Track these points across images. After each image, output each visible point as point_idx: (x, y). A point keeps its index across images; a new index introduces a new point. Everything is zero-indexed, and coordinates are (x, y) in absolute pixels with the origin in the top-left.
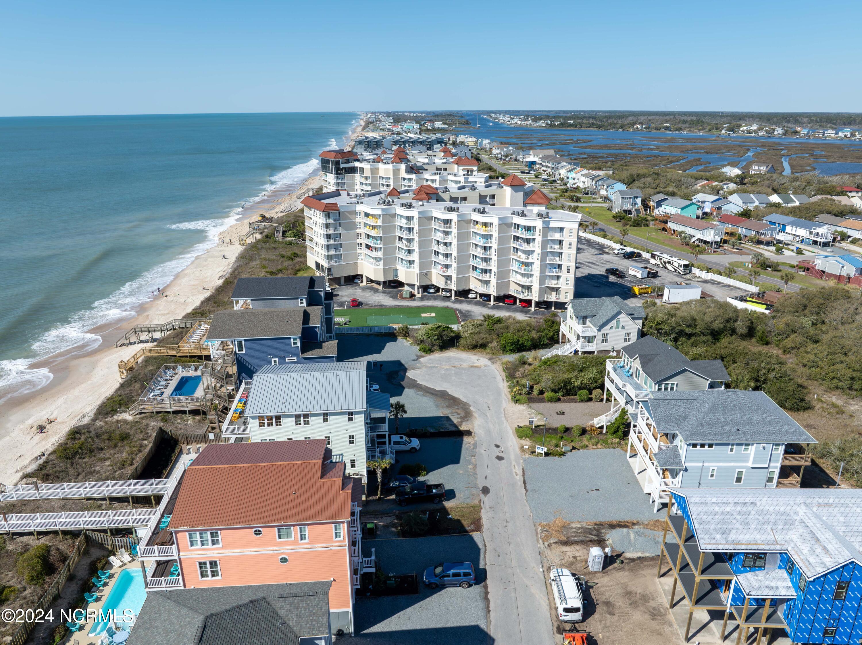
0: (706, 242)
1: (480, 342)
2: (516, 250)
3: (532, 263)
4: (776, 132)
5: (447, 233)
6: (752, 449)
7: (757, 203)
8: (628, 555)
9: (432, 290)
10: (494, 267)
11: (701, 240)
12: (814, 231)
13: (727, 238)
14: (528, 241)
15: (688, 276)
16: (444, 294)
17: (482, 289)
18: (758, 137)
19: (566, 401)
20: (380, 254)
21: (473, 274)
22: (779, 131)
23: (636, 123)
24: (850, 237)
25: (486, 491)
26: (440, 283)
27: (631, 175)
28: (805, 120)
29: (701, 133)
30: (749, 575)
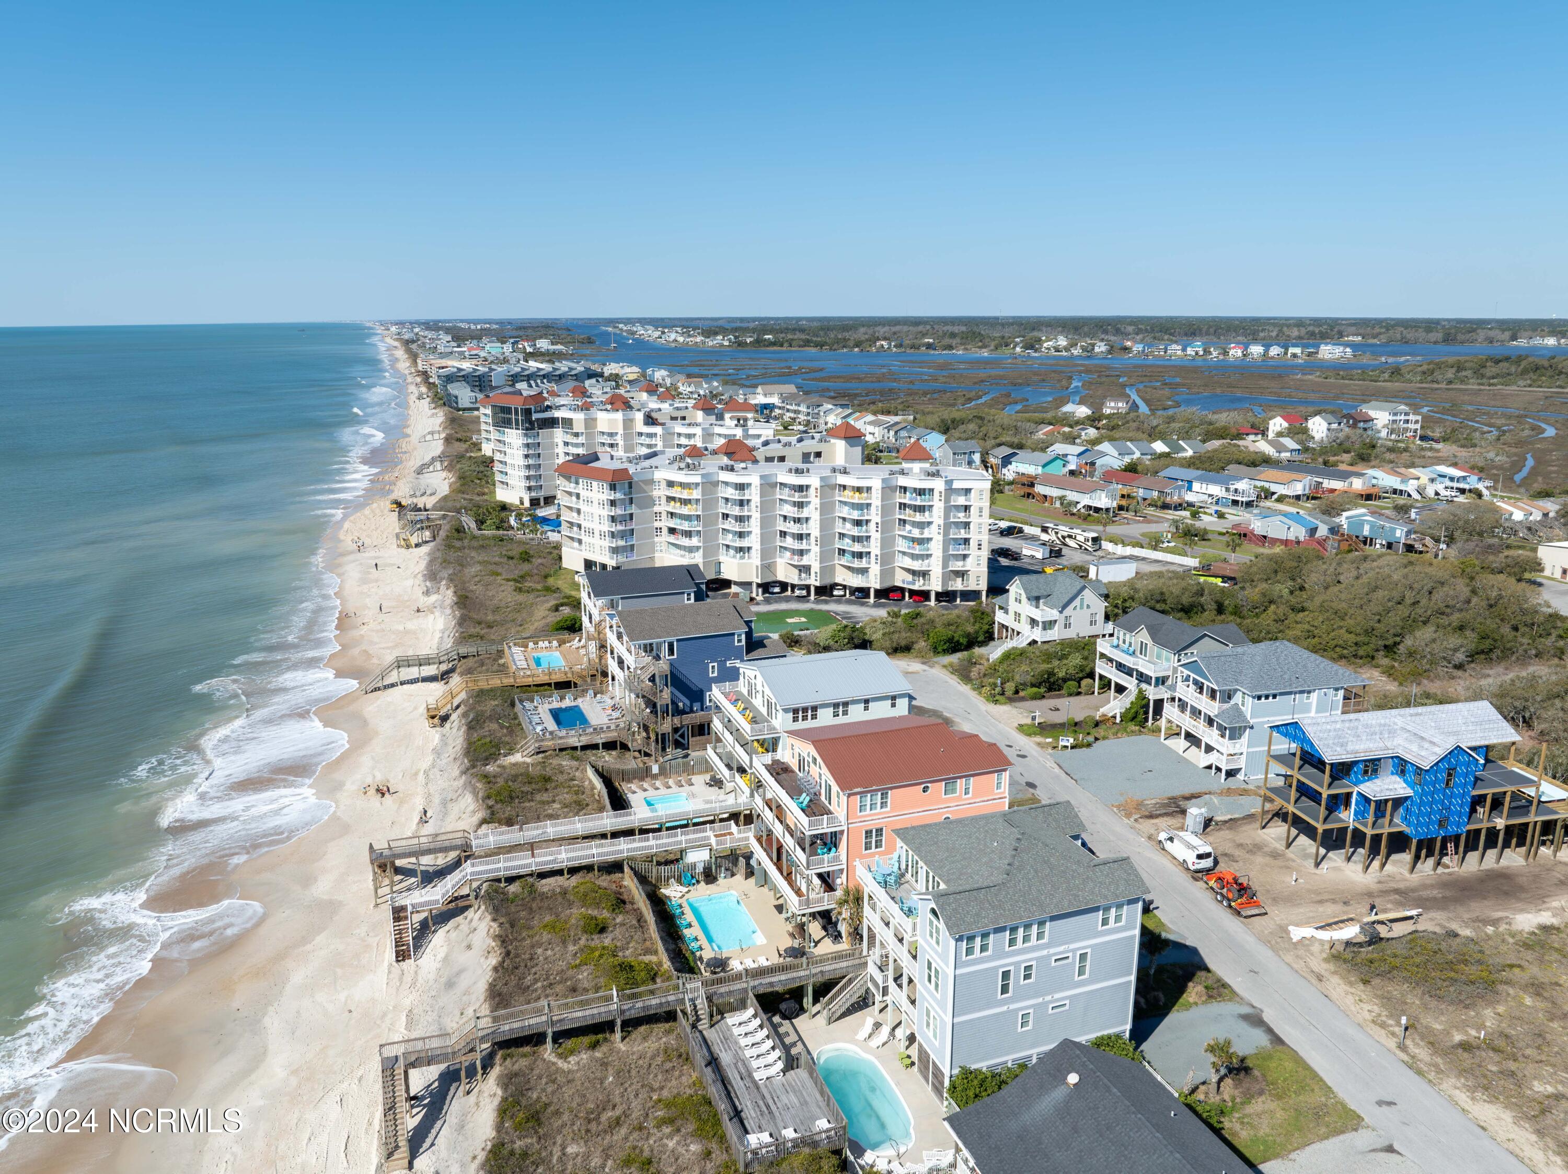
0: (1097, 510)
1: (903, 643)
2: (903, 522)
3: (929, 540)
4: (1097, 349)
5: (800, 505)
6: (1314, 696)
7: (1137, 455)
8: (1218, 818)
9: (777, 590)
10: (874, 548)
11: (1090, 507)
12: (1232, 487)
13: (1124, 503)
14: (921, 509)
15: (1099, 553)
16: (797, 592)
17: (856, 581)
18: (1072, 357)
19: (1050, 698)
20: (695, 541)
21: (838, 561)
22: (1100, 348)
23: (878, 339)
24: (1273, 493)
25: (1031, 785)
26: (792, 577)
27: (943, 421)
28: (1130, 329)
29: (985, 353)
30: (1368, 784)
